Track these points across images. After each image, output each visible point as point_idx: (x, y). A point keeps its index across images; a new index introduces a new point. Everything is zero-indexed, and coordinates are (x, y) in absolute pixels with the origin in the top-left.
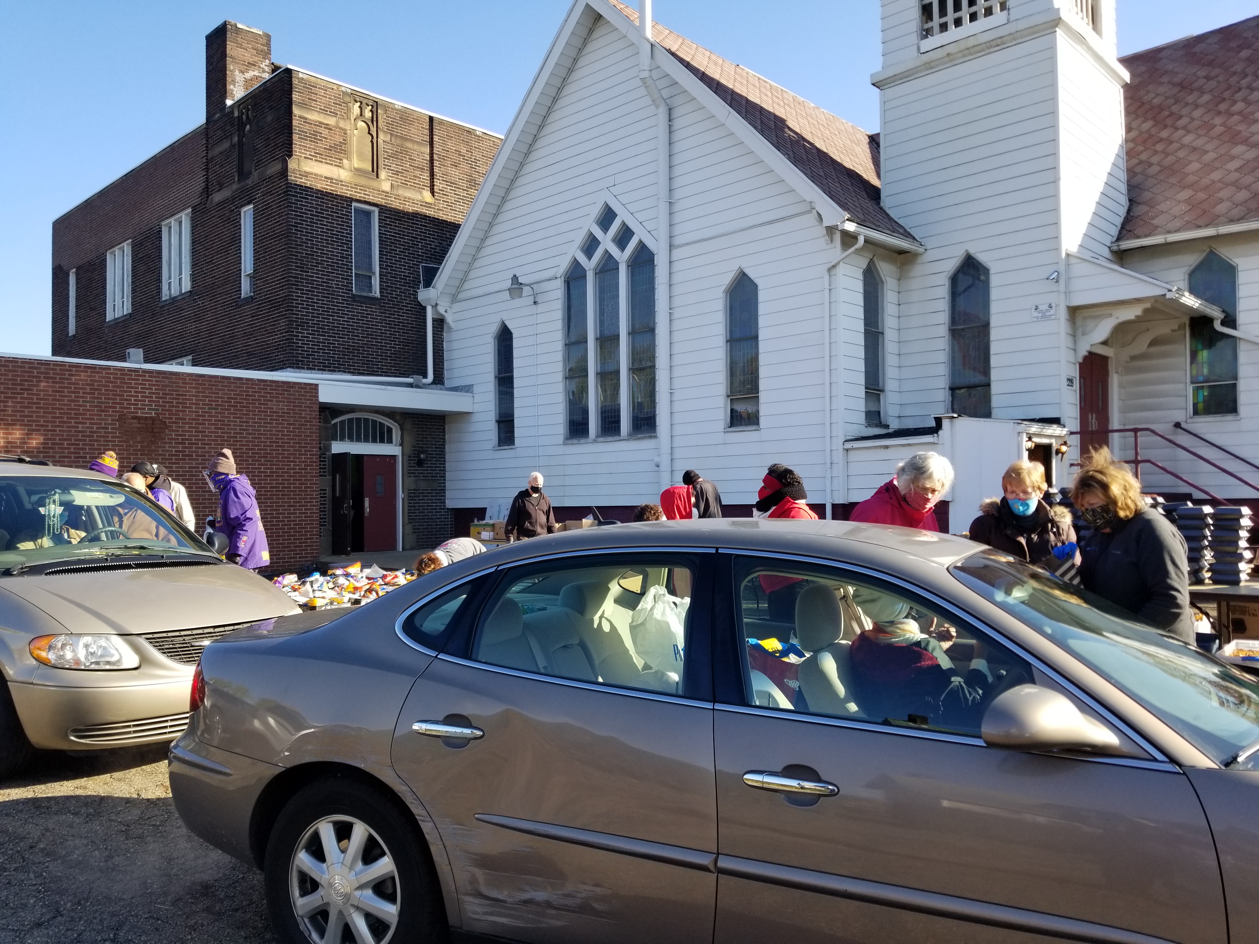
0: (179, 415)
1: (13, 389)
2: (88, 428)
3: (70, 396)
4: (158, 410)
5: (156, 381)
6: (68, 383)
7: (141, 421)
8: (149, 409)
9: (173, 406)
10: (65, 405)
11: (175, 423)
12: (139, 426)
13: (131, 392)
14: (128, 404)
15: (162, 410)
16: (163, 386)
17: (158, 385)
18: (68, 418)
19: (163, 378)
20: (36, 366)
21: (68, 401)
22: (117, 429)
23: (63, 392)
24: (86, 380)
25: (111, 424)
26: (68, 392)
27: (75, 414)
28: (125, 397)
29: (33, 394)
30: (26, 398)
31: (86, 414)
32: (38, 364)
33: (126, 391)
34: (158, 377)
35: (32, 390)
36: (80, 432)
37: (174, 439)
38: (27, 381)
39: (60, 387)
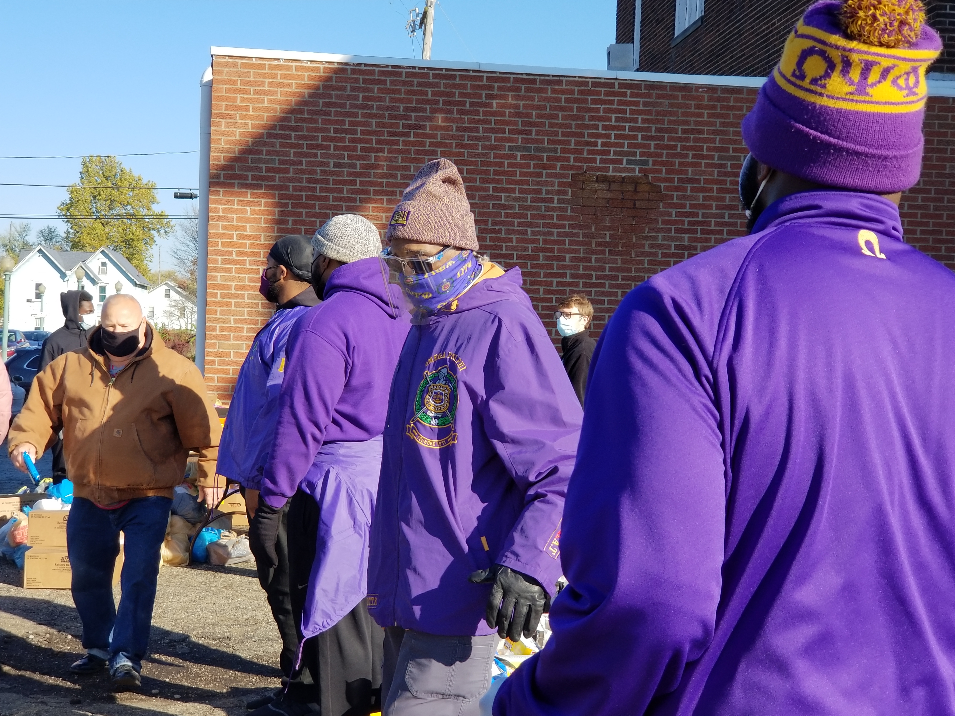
0: (686, 172)
1: (391, 126)
2: (516, 199)
3: (488, 139)
4: (646, 163)
5: (645, 104)
6: (485, 113)
7: (614, 187)
8: (629, 162)
9: (675, 156)
10: (478, 155)
11: (677, 189)
12: (609, 195)
13: (596, 127)
14: (590, 152)
15: (655, 163)
16: (658, 113)
17: (649, 112)
18: (482, 181)
19: (658, 97)
20: (431, 80)
21: (484, 147)
22: (568, 202)
23: (477, 130)
24: (517, 107)
25: (558, 193)
26: (485, 130)
27: (496, 173)
28: (586, 138)
29: (426, 136)
30: (413, 143)
31: (514, 173)
32: (435, 76)
33: (588, 127)
34: (649, 96)
35: (423, 127)
36: (504, 207)
37: (675, 222)
38: (415, 110)
39: (471, 121)
